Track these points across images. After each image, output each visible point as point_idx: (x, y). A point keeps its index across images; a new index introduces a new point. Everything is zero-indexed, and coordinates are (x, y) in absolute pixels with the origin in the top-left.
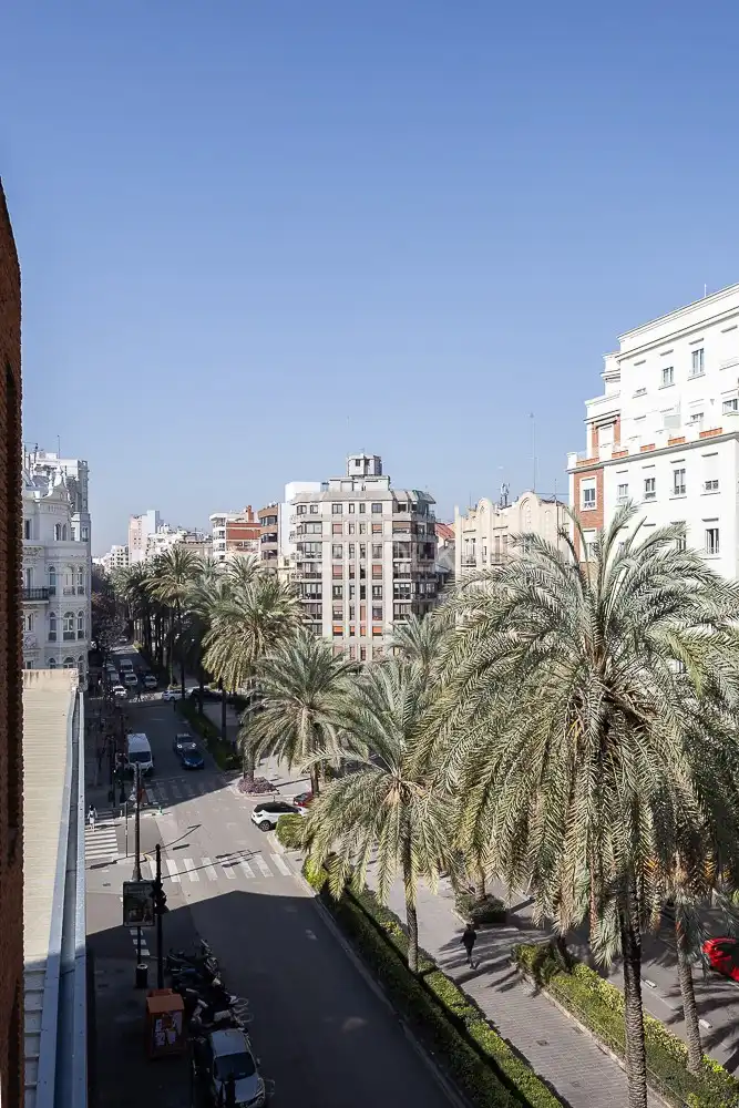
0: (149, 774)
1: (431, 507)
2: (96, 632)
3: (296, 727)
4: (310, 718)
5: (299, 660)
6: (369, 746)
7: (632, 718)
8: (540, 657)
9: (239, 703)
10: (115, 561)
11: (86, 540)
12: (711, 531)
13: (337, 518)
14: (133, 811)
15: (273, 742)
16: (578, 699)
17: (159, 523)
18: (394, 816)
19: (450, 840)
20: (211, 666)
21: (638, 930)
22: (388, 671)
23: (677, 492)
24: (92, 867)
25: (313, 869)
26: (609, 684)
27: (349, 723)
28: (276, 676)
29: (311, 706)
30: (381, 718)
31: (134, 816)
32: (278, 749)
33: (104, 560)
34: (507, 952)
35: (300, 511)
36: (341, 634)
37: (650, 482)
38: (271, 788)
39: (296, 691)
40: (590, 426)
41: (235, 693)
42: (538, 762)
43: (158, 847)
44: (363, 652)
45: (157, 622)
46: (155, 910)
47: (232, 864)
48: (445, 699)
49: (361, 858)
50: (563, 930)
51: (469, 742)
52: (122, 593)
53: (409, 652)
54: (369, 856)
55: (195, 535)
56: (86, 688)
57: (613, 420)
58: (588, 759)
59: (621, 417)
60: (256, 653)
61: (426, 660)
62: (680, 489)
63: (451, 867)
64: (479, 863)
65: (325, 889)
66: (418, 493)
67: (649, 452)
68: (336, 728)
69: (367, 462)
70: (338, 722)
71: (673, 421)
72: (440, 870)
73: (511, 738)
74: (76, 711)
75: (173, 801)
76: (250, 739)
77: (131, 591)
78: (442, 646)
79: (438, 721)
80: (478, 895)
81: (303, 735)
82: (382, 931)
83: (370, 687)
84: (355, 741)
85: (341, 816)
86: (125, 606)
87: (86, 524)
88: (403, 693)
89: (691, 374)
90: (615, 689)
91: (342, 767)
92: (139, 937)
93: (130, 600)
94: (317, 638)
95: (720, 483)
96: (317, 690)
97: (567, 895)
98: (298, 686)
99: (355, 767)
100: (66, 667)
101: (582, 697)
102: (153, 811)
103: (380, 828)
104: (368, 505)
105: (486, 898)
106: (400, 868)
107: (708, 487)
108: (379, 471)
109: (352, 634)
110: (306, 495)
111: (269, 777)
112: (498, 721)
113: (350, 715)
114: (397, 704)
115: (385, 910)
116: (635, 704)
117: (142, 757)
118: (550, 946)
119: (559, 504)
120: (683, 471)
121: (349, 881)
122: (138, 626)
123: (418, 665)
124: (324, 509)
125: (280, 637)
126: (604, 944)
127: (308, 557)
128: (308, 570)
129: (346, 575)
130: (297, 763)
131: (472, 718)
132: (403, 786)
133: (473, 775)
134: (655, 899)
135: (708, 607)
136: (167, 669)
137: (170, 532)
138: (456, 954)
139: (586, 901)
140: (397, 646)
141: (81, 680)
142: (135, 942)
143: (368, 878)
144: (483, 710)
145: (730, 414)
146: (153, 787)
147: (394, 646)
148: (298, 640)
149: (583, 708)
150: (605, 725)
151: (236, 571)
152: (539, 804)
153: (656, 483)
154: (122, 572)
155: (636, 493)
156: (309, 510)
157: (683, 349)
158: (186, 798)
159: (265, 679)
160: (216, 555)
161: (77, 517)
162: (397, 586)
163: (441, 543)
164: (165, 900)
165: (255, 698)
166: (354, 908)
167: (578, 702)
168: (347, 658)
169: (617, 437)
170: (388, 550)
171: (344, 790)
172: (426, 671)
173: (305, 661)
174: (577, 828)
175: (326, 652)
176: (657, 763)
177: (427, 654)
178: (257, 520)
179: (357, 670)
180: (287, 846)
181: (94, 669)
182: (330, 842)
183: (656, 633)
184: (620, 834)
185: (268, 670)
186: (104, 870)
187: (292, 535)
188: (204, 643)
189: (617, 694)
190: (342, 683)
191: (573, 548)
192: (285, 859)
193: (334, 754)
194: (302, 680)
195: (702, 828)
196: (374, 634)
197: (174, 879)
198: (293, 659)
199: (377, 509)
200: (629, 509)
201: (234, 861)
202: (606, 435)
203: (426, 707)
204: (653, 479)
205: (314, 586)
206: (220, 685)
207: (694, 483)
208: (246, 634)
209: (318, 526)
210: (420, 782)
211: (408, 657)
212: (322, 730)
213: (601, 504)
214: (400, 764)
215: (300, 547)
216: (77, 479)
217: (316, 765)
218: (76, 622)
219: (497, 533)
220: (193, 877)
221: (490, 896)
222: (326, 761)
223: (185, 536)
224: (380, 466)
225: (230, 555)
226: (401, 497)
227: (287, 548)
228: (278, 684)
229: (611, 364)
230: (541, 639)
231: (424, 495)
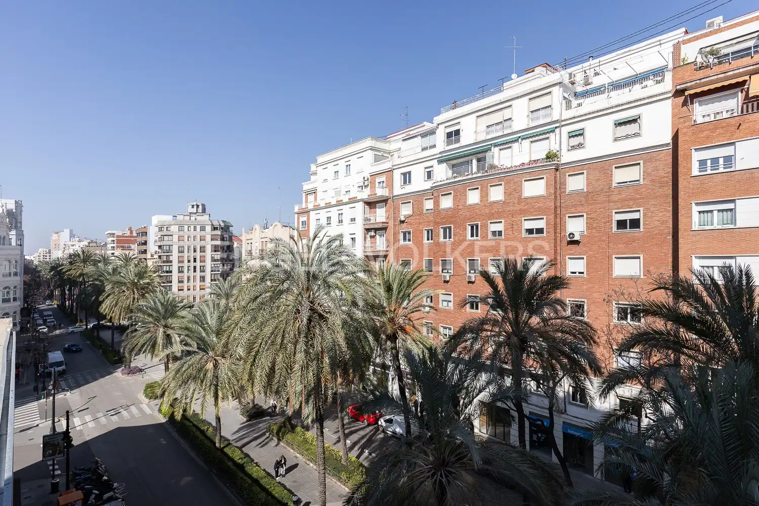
0: (62, 373)
1: (231, 229)
2: (26, 298)
3: (156, 338)
4: (165, 332)
5: (159, 304)
6: (197, 343)
7: (321, 316)
8: (281, 292)
9: (122, 329)
10: (42, 257)
11: (21, 245)
12: (353, 239)
13: (181, 233)
14: (51, 395)
15: (143, 346)
16: (298, 310)
17: (72, 236)
18: (209, 375)
19: (238, 381)
20: (105, 310)
21: (323, 407)
22: (208, 305)
23: (339, 222)
24: (21, 431)
25: (165, 408)
26: (312, 302)
27: (187, 332)
28: (144, 313)
29: (166, 326)
30: (205, 329)
31: (51, 398)
32: (145, 350)
33: (34, 256)
34: (264, 429)
35: (161, 229)
36: (183, 290)
37: (329, 218)
38: (141, 370)
39: (157, 319)
40: (304, 194)
41: (120, 324)
42: (279, 340)
43: (68, 412)
44: (194, 298)
45: (70, 290)
46: (65, 447)
47: (116, 414)
48: (236, 316)
49: (192, 398)
50: (290, 413)
51: (248, 334)
52: (46, 274)
53: (218, 295)
54: (195, 397)
55: (96, 242)
56: (18, 328)
57: (314, 192)
58: (302, 336)
59: (317, 191)
60: (133, 302)
61: (227, 299)
62: (341, 221)
63: (237, 396)
64: (252, 390)
65: (172, 417)
66: (223, 221)
67: (328, 206)
68: (179, 335)
69: (198, 206)
70: (180, 332)
71: (338, 193)
72: (233, 397)
73: (268, 330)
74: (10, 342)
75: (78, 386)
76: (129, 346)
77: (52, 273)
78: (235, 292)
79: (233, 326)
80: (251, 405)
81: (160, 341)
82: (203, 432)
83: (198, 314)
84: (189, 341)
85: (181, 379)
86: (48, 283)
87: (20, 236)
88: (215, 316)
89: (345, 175)
90: (314, 305)
91: (182, 355)
92: (53, 465)
93: (51, 279)
94: (169, 292)
95: (356, 219)
96: (168, 318)
97: (292, 397)
98: (157, 317)
99: (189, 353)
100: (4, 318)
101: (300, 309)
102: (65, 393)
103: (202, 382)
104: (198, 228)
105: (255, 406)
106: (213, 399)
107: (352, 221)
108: (204, 211)
109: (189, 290)
110: (165, 222)
111: (140, 365)
112: (262, 323)
113: (187, 329)
114: (212, 321)
115: (204, 421)
116: (322, 310)
117: (59, 364)
118: (284, 422)
119: (290, 227)
120: (342, 214)
121: (185, 411)
122: (57, 293)
123: (223, 302)
124: (174, 229)
125: (148, 293)
126: (308, 417)
127: (164, 252)
128: (165, 259)
129: (186, 261)
130: (156, 356)
131: (249, 323)
132: (214, 359)
133: (249, 349)
134: (330, 392)
135: (351, 268)
136: (76, 314)
137: (79, 241)
138: (239, 435)
139: (300, 399)
140: (212, 294)
141: (15, 325)
142: (51, 468)
143: (195, 407)
144: (254, 319)
145: (360, 191)
146: (66, 380)
147: (211, 294)
148: (158, 294)
149: (300, 314)
150: (310, 320)
151: (122, 261)
152: (279, 359)
153: (331, 219)
154: (47, 263)
155: (324, 221)
156: (165, 229)
157: (342, 163)
158: (88, 382)
159: (138, 315)
160: (109, 252)
161: (13, 232)
162: (213, 265)
163: (235, 245)
164: (72, 440)
165: (132, 325)
166: (188, 423)
167: (298, 311)
168: (185, 301)
169: (316, 199)
170: (209, 249)
171: (183, 366)
172: (227, 304)
173: (162, 304)
174: (297, 367)
175: (174, 299)
176: (331, 334)
177: (228, 296)
178: (135, 234)
179: (191, 307)
180: (150, 399)
181: (24, 318)
182: (175, 393)
183: (331, 280)
184: (313, 366)
185: (140, 310)
186: (29, 432)
187: (156, 241)
188: (101, 299)
189: (315, 307)
190: (183, 313)
191: (296, 244)
192: (148, 405)
193: (177, 348)
194: (160, 314)
195: (348, 359)
196: (200, 289)
197: (78, 428)
198: (155, 303)
199: (203, 229)
200: (320, 228)
201: (118, 412)
202: (311, 198)
203: (228, 320)
204: (330, 217)
205: (168, 267)
206: (110, 321)
207: (346, 219)
208: (127, 293)
209: (170, 237)
210: (223, 357)
211: (218, 299)
212: (171, 338)
213: (309, 227)
214: (213, 349)
215: (160, 247)
216: (14, 211)
217: (168, 356)
218: (12, 293)
219: (263, 240)
220: (91, 425)
221: (257, 405)
222: (173, 353)
223: (89, 243)
224: (205, 208)
225: (118, 252)
226: (216, 223)
227: (152, 248)
228: (146, 317)
229: (313, 168)
230: (282, 285)
231: (227, 223)
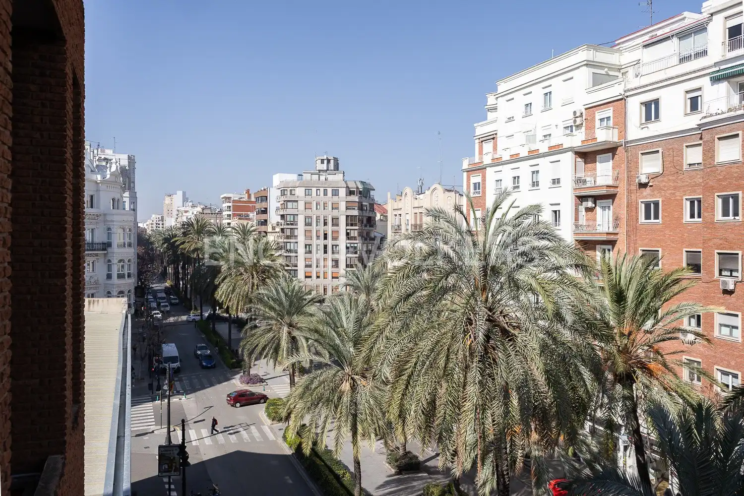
0: (177, 371)
1: (372, 193)
2: (140, 273)
3: (279, 340)
4: (289, 333)
5: (282, 294)
6: (329, 352)
7: (505, 332)
8: (445, 290)
9: (240, 324)
10: (155, 225)
11: (134, 210)
12: (555, 212)
13: (308, 198)
14: (165, 397)
15: (264, 349)
16: (470, 319)
17: (185, 199)
18: (346, 399)
19: (384, 414)
20: (221, 297)
21: (508, 474)
22: (342, 301)
23: (533, 186)
24: (137, 436)
25: (290, 435)
26: (490, 310)
27: (316, 336)
28: (266, 304)
29: (290, 325)
30: (339, 335)
31: (166, 400)
32: (267, 354)
33: (147, 224)
34: (419, 490)
35: (283, 193)
36: (310, 277)
37: (516, 179)
38: (262, 381)
39: (280, 315)
40: (477, 141)
41: (237, 316)
42: (442, 362)
43: (183, 421)
44: (325, 290)
45: (183, 268)
46: (181, 464)
47: (235, 433)
48: (381, 320)
49: (324, 428)
50: (458, 474)
51: (397, 348)
52: (159, 247)
53: (356, 288)
54: (328, 426)
55: (210, 208)
56: (133, 311)
57: (492, 137)
58: (476, 360)
59: (498, 135)
60: (252, 289)
61: (368, 294)
62: (535, 184)
63: (384, 433)
64: (403, 430)
65: (299, 448)
66: (362, 183)
67: (516, 159)
68: (307, 339)
69: (329, 161)
70: (308, 336)
71: (530, 137)
72: (376, 435)
73: (425, 345)
74: (125, 327)
75: (193, 390)
76: (248, 347)
77: (165, 246)
78: (378, 284)
79: (376, 334)
80: (401, 452)
81: (284, 344)
82: (337, 477)
83: (331, 313)
84: (320, 348)
85: (310, 399)
86: (161, 256)
87: (134, 199)
88: (353, 316)
89: (543, 108)
90: (494, 313)
91: (311, 367)
92: (169, 483)
93: (165, 252)
94: (294, 279)
95: (561, 181)
96: (293, 314)
97: (461, 450)
98: (281, 311)
99: (320, 366)
100: (119, 297)
101: (472, 318)
102: (180, 396)
103: (336, 407)
104: (330, 191)
105: (407, 454)
106: (350, 434)
107: (554, 183)
108: (337, 168)
109: (318, 277)
110: (288, 182)
111: (261, 373)
112: (417, 334)
113: (316, 331)
114: (348, 323)
115: (339, 463)
116: (507, 323)
117: (173, 359)
118: (449, 485)
119: (456, 192)
120: (538, 172)
121: (315, 443)
122: (170, 270)
123: (363, 297)
124: (300, 192)
125: (269, 278)
126: (484, 484)
127: (288, 224)
128: (289, 234)
129: (314, 237)
130: (280, 363)
131: (400, 331)
132: (352, 378)
133: (399, 372)
134: (520, 453)
135: (554, 259)
136: (190, 300)
137: (193, 206)
138: (387, 491)
139: (473, 455)
140: (349, 285)
141: (129, 306)
142: (167, 486)
143: (328, 441)
144: (406, 326)
145: (568, 135)
146: (180, 380)
147: (346, 285)
148: (282, 280)
149: (473, 326)
150: (488, 337)
151: (239, 234)
152: (442, 391)
153: (520, 179)
154: (160, 233)
155: (508, 184)
156: (289, 193)
157: (538, 92)
158: (203, 388)
159: (258, 307)
160: (225, 222)
161: (127, 194)
163: (378, 217)
164: (188, 457)
165: (251, 319)
166: (318, 461)
167: (470, 322)
168: (314, 293)
169: (495, 148)
170: (343, 221)
171: (312, 382)
172: (368, 302)
173: (286, 295)
174: (468, 405)
175: (300, 288)
176: (521, 362)
177: (369, 290)
178: (253, 199)
179: (322, 301)
180: (273, 420)
181: (138, 300)
182: (302, 417)
183: (521, 276)
184: (496, 409)
185: (261, 300)
186: (146, 438)
187: (278, 209)
188: (216, 282)
189: (495, 316)
190: (312, 309)
191: (466, 219)
192: (271, 429)
193: (305, 357)
194: (284, 307)
195: (550, 406)
196: (333, 278)
197: (194, 443)
198: (277, 290)
199: (335, 193)
200: (503, 195)
201: (235, 431)
202: (488, 147)
203: (369, 325)
204: (518, 177)
206: (227, 311)
207: (545, 179)
208: (245, 276)
209: (295, 204)
210: (364, 377)
211: (356, 293)
212: (297, 341)
213: (484, 192)
214: (350, 364)
215: (283, 216)
216: (127, 168)
217: (293, 365)
218: (126, 267)
219: (417, 211)
220: (208, 441)
221: (409, 452)
222: (300, 362)
223: (203, 209)
224: (338, 164)
225: (235, 222)
226: (352, 186)
227: (274, 218)
228: (267, 310)
229: (491, 100)
230: (446, 279)
231: (367, 184)
